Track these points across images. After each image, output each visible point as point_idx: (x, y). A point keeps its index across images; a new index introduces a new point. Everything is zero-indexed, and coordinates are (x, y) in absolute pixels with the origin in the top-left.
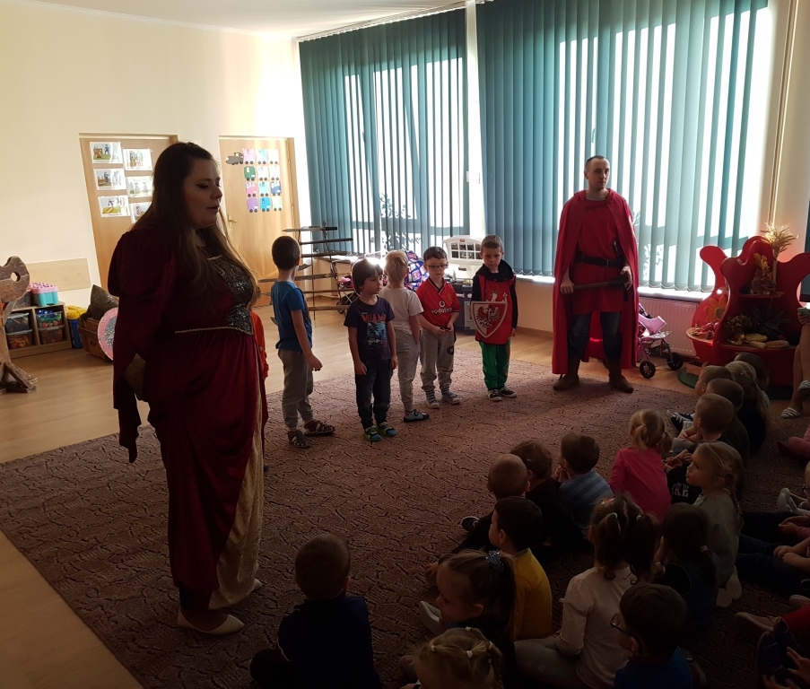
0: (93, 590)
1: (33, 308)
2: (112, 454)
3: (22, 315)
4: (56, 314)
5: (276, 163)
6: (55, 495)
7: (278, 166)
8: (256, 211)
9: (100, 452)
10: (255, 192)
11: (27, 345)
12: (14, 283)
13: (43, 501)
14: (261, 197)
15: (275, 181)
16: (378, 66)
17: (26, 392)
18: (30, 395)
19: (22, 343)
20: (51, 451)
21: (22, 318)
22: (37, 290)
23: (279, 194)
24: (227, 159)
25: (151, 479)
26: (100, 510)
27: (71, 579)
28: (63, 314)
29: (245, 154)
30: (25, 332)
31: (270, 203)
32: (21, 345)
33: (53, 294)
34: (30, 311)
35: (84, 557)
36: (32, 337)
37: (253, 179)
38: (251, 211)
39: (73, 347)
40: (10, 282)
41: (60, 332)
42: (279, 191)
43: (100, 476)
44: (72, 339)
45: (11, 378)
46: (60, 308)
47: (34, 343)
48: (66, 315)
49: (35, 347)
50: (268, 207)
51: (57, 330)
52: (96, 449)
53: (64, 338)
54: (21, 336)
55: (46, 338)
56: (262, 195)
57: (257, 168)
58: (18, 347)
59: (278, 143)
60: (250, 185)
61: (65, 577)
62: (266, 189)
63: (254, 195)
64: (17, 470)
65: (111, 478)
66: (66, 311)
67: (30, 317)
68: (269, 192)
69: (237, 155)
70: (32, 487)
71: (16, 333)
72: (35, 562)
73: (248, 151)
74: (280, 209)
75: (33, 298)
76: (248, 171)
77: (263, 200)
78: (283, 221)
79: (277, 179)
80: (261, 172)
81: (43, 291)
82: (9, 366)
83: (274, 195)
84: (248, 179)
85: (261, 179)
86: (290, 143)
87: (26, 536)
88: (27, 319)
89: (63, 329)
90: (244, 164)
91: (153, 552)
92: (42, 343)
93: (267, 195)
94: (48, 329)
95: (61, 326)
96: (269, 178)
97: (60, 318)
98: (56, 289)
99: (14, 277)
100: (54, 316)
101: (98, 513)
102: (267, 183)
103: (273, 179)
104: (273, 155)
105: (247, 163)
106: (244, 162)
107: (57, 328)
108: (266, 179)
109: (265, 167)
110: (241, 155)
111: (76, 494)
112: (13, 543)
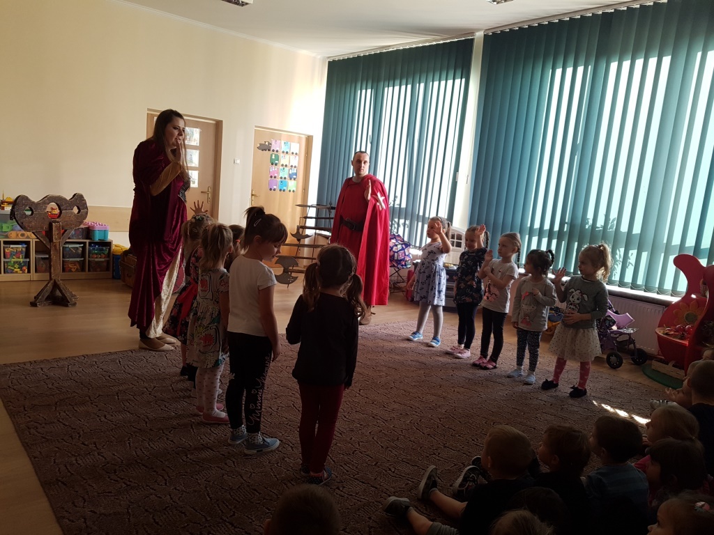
0: (81, 499)
1: (87, 241)
2: (126, 366)
3: (78, 246)
4: (104, 248)
5: (296, 154)
6: (69, 396)
7: (297, 157)
8: (274, 190)
9: (117, 364)
10: (276, 175)
11: (77, 270)
12: (75, 215)
13: (56, 400)
14: (280, 180)
15: (293, 168)
16: (391, 83)
17: (67, 306)
18: (70, 310)
19: (74, 268)
20: (75, 357)
21: (77, 248)
22: (93, 227)
23: (295, 179)
24: (258, 145)
25: (156, 394)
26: (105, 416)
27: (63, 483)
28: (110, 249)
29: (273, 143)
30: (78, 259)
31: (287, 186)
32: (73, 270)
33: (105, 232)
34: (84, 243)
35: (80, 462)
36: (82, 264)
37: (276, 164)
38: (271, 189)
39: (114, 278)
40: (72, 213)
41: (105, 264)
42: (295, 177)
43: (112, 385)
44: (113, 271)
45: (58, 293)
46: (109, 244)
47: (83, 269)
48: (112, 250)
49: (84, 273)
50: (285, 188)
51: (102, 262)
52: (113, 361)
53: (108, 269)
54: (74, 263)
55: (94, 267)
56: (281, 178)
57: (281, 155)
58: (70, 271)
59: (300, 138)
60: (273, 168)
61: (57, 479)
62: (285, 174)
63: (275, 177)
64: (42, 369)
65: (121, 388)
66: (113, 248)
67: (84, 248)
68: (287, 176)
69: (267, 143)
70: (50, 386)
71: (71, 259)
72: (33, 458)
73: (276, 141)
74: (294, 191)
75: (88, 232)
76: (273, 157)
77: (282, 182)
78: (295, 198)
79: (295, 167)
80: (284, 160)
81: (97, 228)
82: (58, 283)
83: (291, 179)
84: (272, 164)
85: (282, 165)
86: (309, 140)
87: (32, 431)
88: (81, 249)
89: (108, 262)
90: (271, 152)
91: (146, 467)
92: (89, 271)
93: (285, 178)
94: (96, 260)
95: (107, 259)
96: (289, 166)
97: (106, 252)
98: (109, 228)
99: (75, 210)
100: (103, 250)
101: (103, 419)
102: (286, 169)
103: (292, 166)
104: (295, 147)
105: (273, 151)
106: (272, 149)
107: (103, 260)
108: (286, 166)
109: (287, 156)
110: (270, 144)
111: (87, 398)
112: (19, 436)
